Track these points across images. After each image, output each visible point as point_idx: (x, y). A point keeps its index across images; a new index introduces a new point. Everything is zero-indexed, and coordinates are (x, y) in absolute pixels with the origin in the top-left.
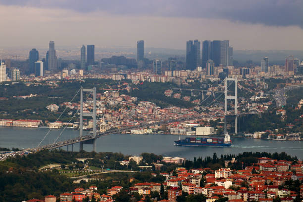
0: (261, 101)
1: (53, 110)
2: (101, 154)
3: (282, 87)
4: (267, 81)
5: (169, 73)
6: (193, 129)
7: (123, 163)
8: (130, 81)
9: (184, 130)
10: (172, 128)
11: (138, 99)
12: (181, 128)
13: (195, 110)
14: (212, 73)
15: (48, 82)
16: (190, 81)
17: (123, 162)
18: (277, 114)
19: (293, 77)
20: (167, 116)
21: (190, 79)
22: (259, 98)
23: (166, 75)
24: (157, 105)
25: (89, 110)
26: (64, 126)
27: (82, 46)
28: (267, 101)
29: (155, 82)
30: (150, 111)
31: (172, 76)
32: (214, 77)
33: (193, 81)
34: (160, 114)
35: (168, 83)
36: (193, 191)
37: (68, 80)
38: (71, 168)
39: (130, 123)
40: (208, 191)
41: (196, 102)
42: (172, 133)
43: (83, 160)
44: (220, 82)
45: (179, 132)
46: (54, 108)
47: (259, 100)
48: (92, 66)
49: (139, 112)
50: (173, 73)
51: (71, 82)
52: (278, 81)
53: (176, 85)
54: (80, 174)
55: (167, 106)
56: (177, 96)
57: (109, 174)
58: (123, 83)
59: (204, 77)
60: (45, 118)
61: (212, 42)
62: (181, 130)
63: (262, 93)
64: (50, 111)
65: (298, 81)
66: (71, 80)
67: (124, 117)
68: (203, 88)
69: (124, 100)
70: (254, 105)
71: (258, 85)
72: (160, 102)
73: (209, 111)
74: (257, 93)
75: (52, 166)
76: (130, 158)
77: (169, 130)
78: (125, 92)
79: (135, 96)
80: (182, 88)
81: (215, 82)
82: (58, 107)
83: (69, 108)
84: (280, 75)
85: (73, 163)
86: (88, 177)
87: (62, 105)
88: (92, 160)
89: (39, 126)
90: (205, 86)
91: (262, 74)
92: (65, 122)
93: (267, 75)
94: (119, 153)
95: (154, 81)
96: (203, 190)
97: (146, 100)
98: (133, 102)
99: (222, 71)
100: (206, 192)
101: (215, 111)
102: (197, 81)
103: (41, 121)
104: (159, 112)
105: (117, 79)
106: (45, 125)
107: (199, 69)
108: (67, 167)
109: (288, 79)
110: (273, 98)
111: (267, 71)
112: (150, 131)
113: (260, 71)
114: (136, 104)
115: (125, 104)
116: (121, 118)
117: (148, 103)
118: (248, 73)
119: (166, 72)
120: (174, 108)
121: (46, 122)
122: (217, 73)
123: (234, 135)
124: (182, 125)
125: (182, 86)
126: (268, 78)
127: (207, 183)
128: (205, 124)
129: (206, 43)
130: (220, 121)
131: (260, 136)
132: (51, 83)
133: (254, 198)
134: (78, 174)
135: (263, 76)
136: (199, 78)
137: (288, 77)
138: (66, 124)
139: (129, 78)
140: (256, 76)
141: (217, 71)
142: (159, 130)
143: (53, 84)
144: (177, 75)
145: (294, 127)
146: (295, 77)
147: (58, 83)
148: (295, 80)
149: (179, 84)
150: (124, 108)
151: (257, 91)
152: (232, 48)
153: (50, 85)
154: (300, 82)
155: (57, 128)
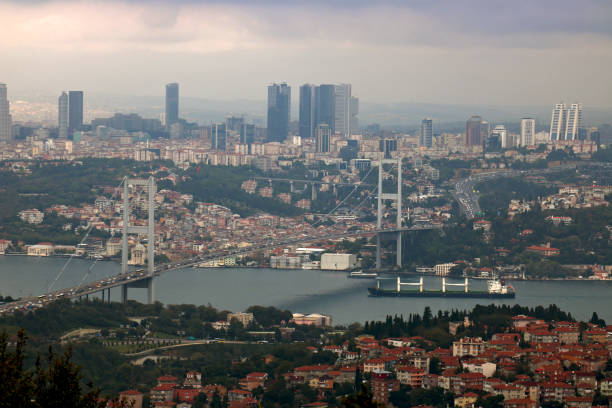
0: (430, 204)
1: (32, 219)
2: (172, 307)
3: (465, 175)
4: (434, 163)
5: (242, 146)
6: (314, 257)
7: (217, 326)
8: (170, 163)
9: (298, 259)
10: (274, 255)
11: (195, 199)
12: (290, 255)
13: (306, 220)
14: (325, 148)
15: (10, 165)
16: (285, 163)
17: (218, 323)
18: (475, 228)
19: (483, 158)
20: (255, 232)
21: (285, 159)
22: (425, 196)
23: (237, 151)
24: (234, 211)
25: (102, 220)
26: (57, 251)
27: (60, 94)
28: (441, 202)
29: (219, 166)
30: (222, 222)
31: (250, 153)
32: (330, 157)
33: (290, 163)
34: (241, 228)
35: (245, 168)
36: (418, 381)
37: (48, 161)
38: (121, 336)
39: (189, 245)
40: (451, 382)
41: (303, 204)
42: (274, 266)
43: (138, 321)
44: (343, 166)
45: (288, 263)
46: (35, 217)
47: (426, 202)
48: (82, 133)
49: (201, 224)
50: (250, 148)
51: (56, 164)
52: (456, 164)
53: (259, 172)
54: (141, 348)
55: (253, 213)
56: (267, 192)
57: (194, 348)
58: (159, 167)
59: (312, 155)
60: (17, 236)
61: (316, 88)
62: (292, 260)
63: (431, 188)
64: (27, 222)
65: (493, 165)
66: (56, 160)
67: (173, 235)
68: (311, 177)
69: (166, 200)
70: (418, 210)
71: (420, 172)
72: (238, 205)
73: (333, 223)
74: (421, 188)
75: (83, 332)
76: (230, 317)
77: (268, 260)
78: (168, 184)
79: (188, 193)
80: (271, 176)
81: (333, 166)
82: (42, 215)
83: (63, 216)
84: (457, 152)
85: (122, 326)
86: (157, 353)
87: (50, 211)
88: (158, 320)
89: (6, 251)
90: (315, 173)
91: (422, 150)
92: (58, 243)
93: (432, 153)
94: (206, 305)
95: (216, 164)
96: (442, 381)
97: (209, 201)
98: (184, 204)
99: (345, 144)
100: (448, 384)
101: (344, 222)
102: (298, 164)
103: (10, 242)
104: (239, 224)
105: (143, 159)
106: (19, 250)
107: (297, 141)
108: (112, 333)
109: (475, 160)
110: (452, 198)
111: (429, 145)
112: (231, 261)
113: (415, 146)
114: (192, 208)
115: (171, 208)
116: (168, 237)
117: (215, 206)
118: (395, 149)
119: (237, 147)
120: (266, 216)
121: (20, 244)
122: (336, 148)
123: (395, 269)
124: (290, 249)
125: (271, 174)
126: (435, 158)
127: (444, 366)
128: (335, 248)
129: (305, 90)
130: (365, 243)
131: (446, 271)
132: (16, 167)
133: (554, 397)
134: (136, 348)
135: (423, 154)
136: (301, 157)
137: (474, 156)
138: (60, 247)
139: (166, 157)
140: (410, 154)
141: (335, 144)
142: (248, 259)
143: (21, 168)
144: (259, 151)
145: (511, 255)
146: (487, 156)
147: (30, 167)
148: (488, 161)
149: (265, 168)
150: (170, 216)
151: (421, 183)
152: (357, 100)
153: (14, 170)
154: (498, 167)
155: (44, 255)
